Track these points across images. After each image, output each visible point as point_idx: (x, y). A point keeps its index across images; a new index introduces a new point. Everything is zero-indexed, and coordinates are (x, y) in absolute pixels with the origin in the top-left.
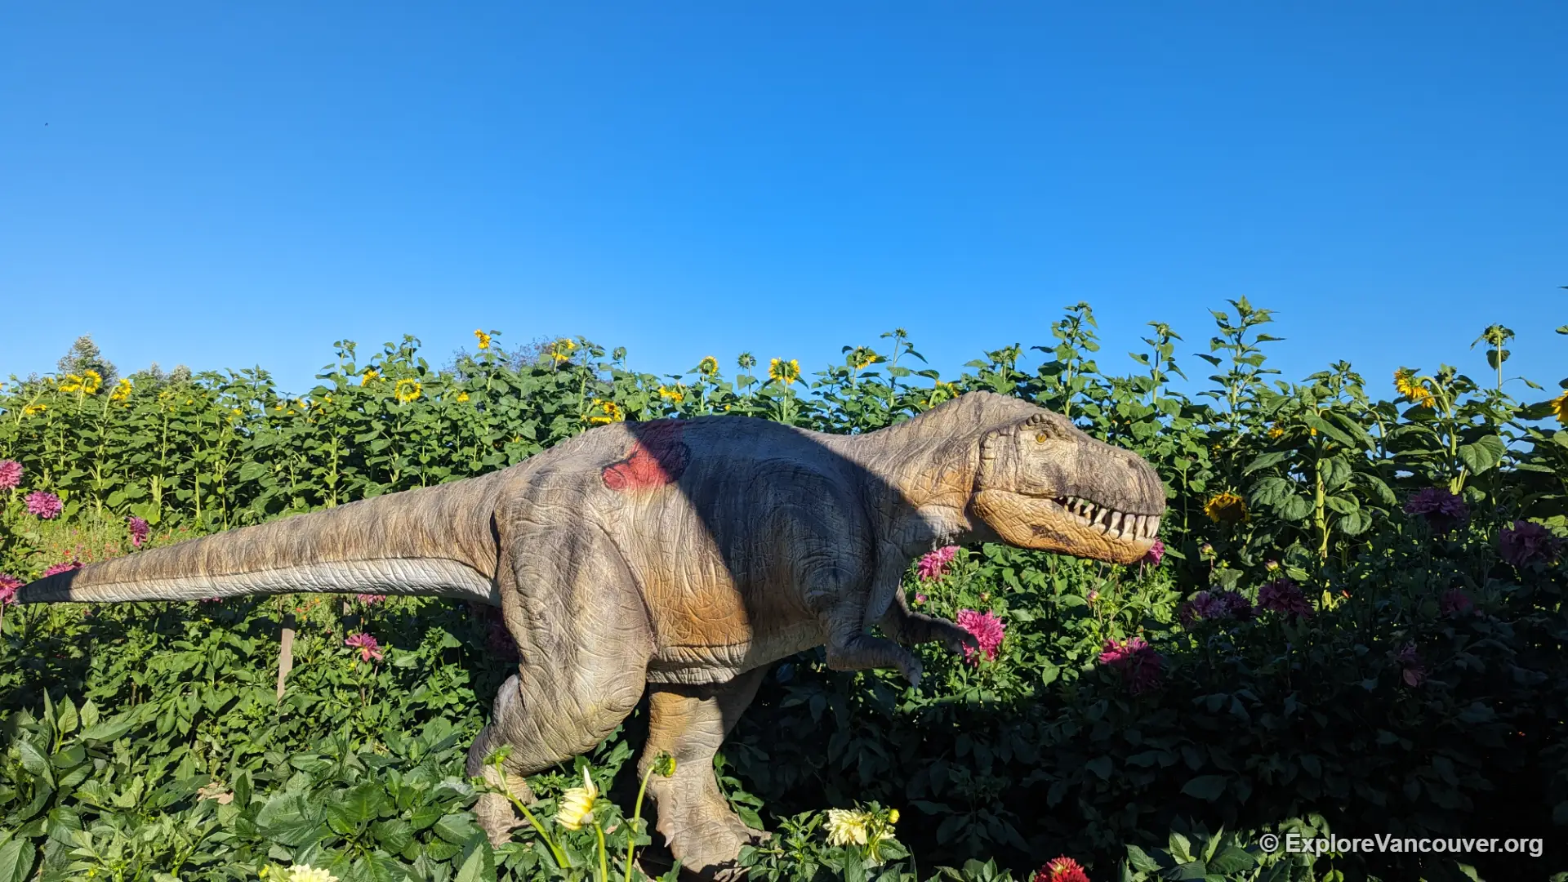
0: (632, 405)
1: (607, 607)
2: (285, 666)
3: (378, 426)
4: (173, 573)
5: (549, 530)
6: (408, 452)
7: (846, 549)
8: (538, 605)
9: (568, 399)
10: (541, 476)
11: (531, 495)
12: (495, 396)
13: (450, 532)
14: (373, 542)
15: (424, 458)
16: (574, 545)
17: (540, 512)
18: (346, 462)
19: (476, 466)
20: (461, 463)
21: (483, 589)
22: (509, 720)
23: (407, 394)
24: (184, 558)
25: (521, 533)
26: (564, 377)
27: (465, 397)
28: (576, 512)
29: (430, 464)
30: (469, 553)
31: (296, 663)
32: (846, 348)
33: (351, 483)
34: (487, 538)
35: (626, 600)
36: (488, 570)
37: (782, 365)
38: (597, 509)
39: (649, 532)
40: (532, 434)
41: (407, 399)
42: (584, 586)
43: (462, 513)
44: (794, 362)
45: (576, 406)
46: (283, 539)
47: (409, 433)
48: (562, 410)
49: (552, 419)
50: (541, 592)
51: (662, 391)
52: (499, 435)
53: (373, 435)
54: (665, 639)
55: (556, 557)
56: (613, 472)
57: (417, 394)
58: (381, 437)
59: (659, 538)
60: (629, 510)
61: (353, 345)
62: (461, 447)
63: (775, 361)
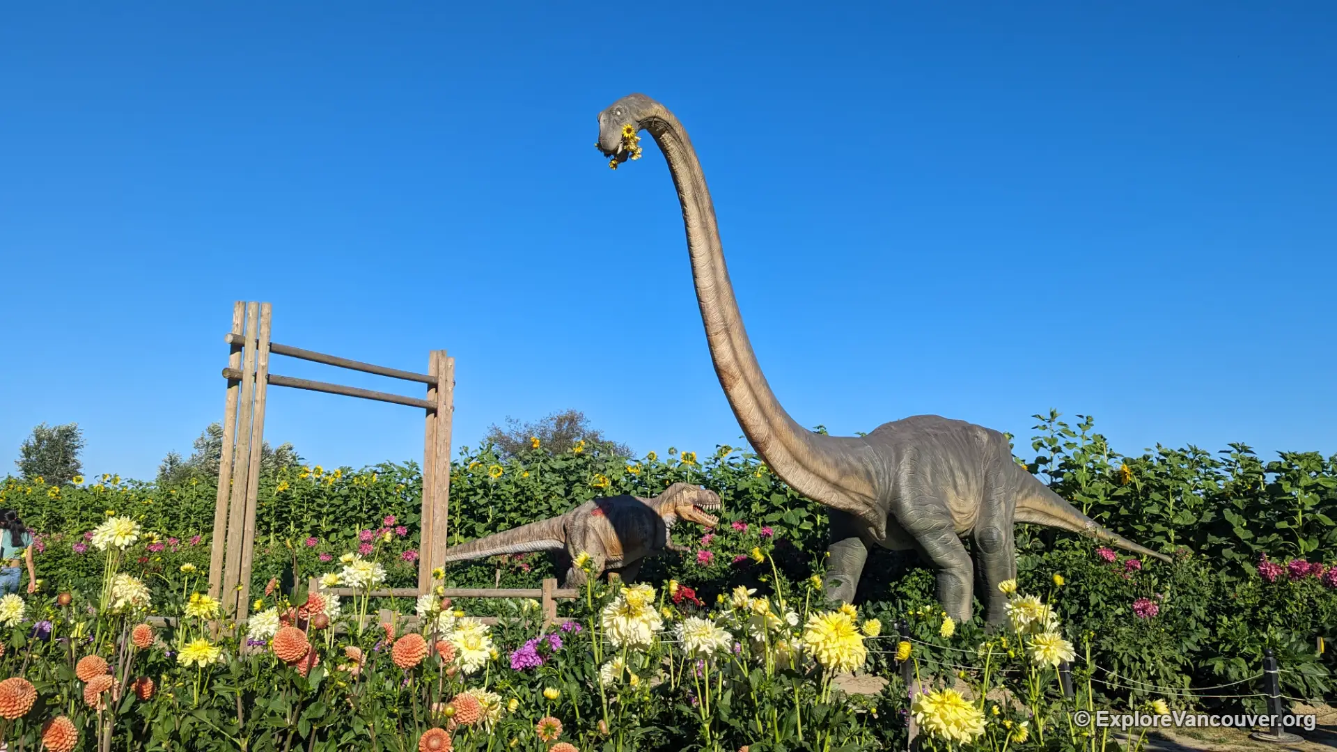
0: (615, 478)
1: (594, 546)
2: (498, 578)
3: (481, 492)
4: (469, 551)
5: (579, 527)
6: (500, 505)
7: (648, 527)
8: (577, 547)
9: (583, 473)
10: (577, 513)
11: (574, 519)
12: (542, 472)
13: (553, 531)
14: (530, 536)
15: (508, 508)
16: (585, 531)
17: (576, 523)
18: (464, 512)
19: (534, 511)
20: (526, 511)
21: (561, 546)
22: (570, 579)
23: (495, 474)
24: (471, 547)
25: (572, 529)
26: (580, 461)
27: (526, 475)
28: (585, 522)
29: (510, 511)
30: (558, 537)
31: (501, 576)
32: (717, 446)
33: (467, 523)
34: (563, 533)
35: (598, 544)
36: (564, 541)
37: (687, 455)
38: (590, 521)
39: (603, 526)
40: (562, 492)
41: (496, 476)
42: (588, 540)
43: (556, 526)
44: (693, 453)
45: (586, 477)
46: (502, 538)
47: (500, 496)
48: (579, 480)
49: (573, 484)
50: (577, 543)
51: (629, 469)
52: (546, 494)
53: (479, 496)
54: (609, 554)
55: (580, 534)
56: (593, 512)
57: (501, 473)
58: (482, 497)
59: (606, 528)
60: (599, 521)
61: (467, 448)
62: (526, 502)
63: (684, 453)
